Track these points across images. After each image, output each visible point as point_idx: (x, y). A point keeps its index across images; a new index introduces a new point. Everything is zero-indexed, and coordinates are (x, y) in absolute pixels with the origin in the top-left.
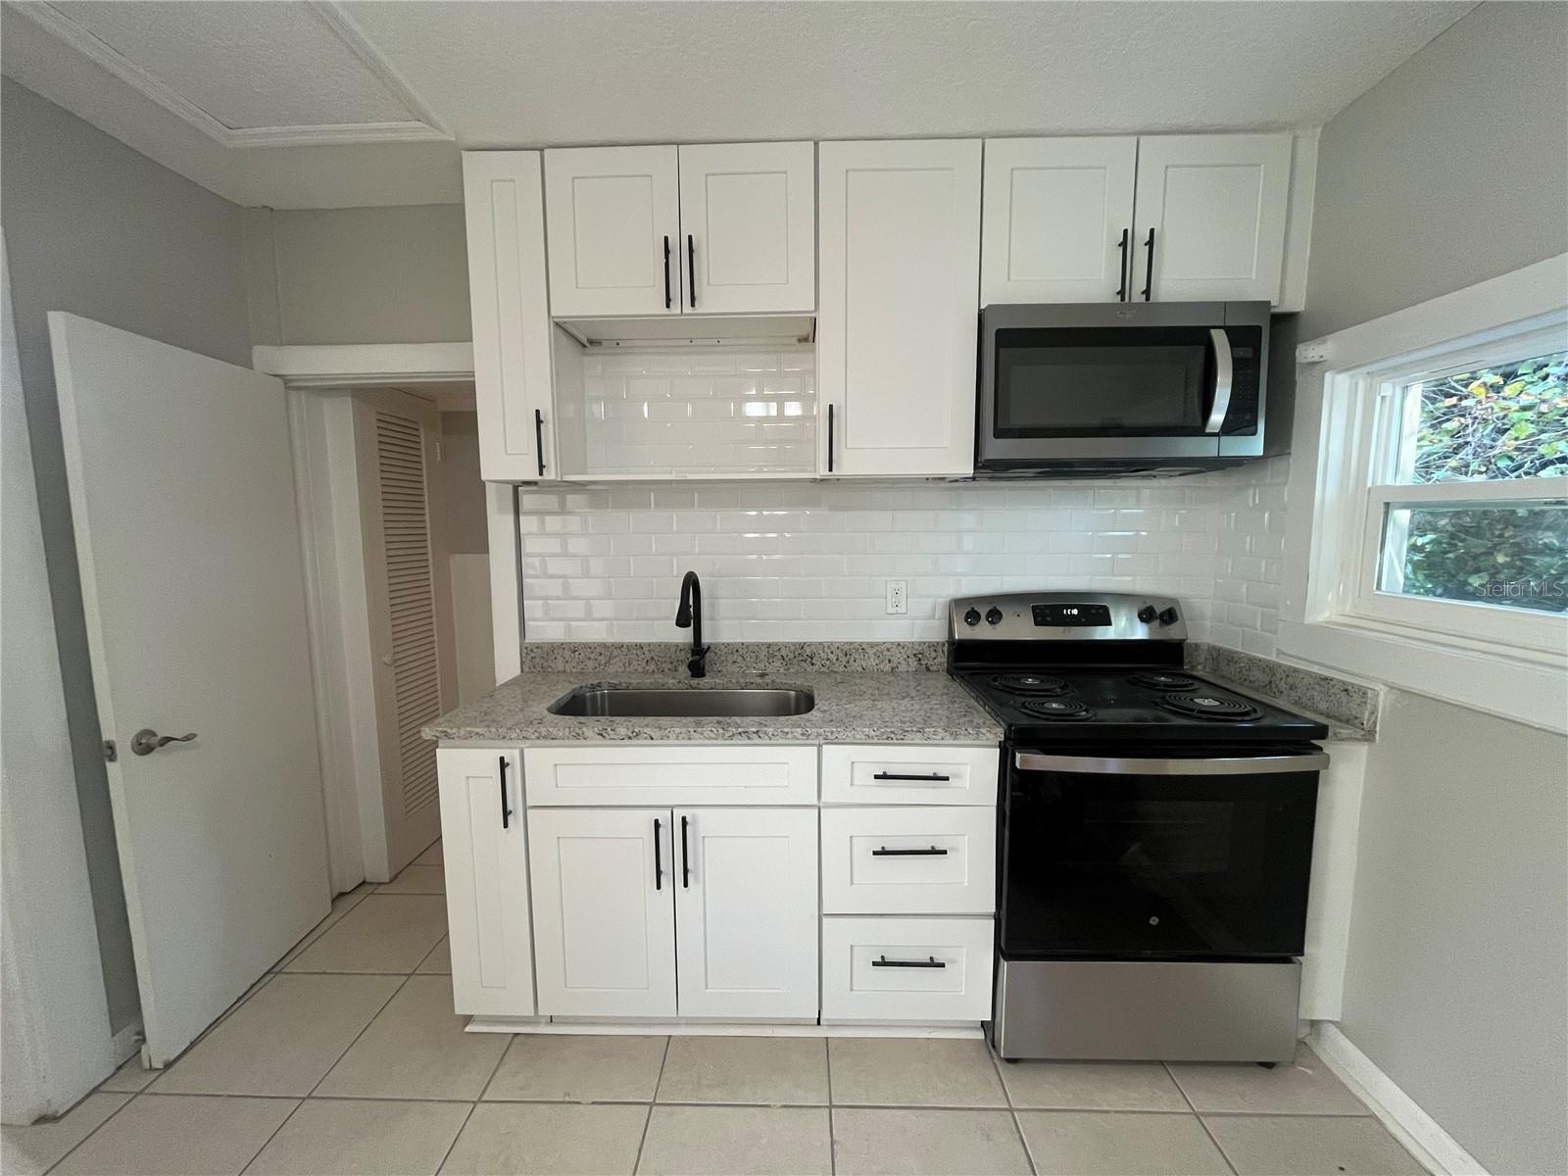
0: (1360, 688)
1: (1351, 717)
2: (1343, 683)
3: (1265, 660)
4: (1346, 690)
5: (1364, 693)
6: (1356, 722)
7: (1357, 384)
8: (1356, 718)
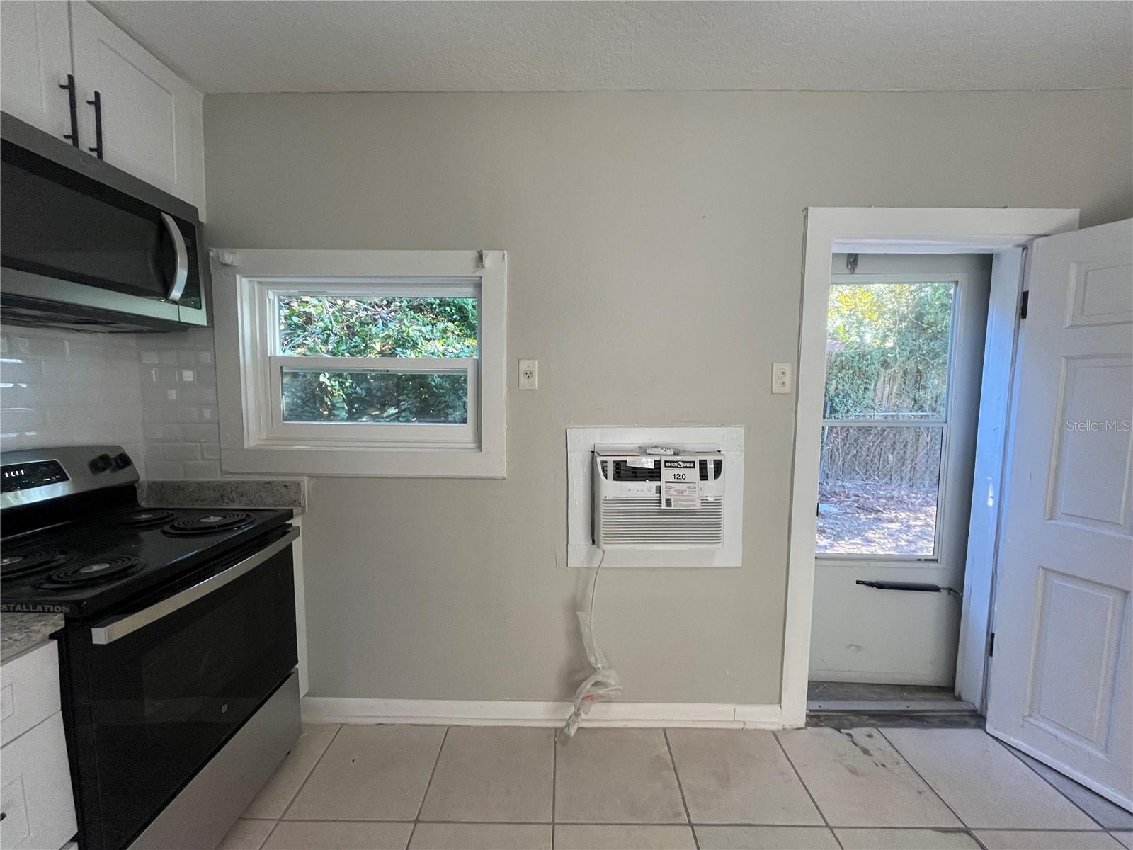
0: (295, 483)
1: (292, 502)
2: (284, 482)
3: (214, 482)
4: (286, 486)
5: (298, 484)
6: (296, 503)
7: (254, 287)
8: (295, 501)
